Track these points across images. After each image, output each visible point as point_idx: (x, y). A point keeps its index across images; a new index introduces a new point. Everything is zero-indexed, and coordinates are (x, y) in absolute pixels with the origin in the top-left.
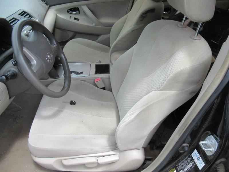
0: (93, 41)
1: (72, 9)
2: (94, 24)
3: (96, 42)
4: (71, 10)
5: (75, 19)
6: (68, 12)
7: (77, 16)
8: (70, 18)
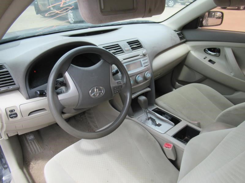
0: (221, 94)
1: (213, 49)
2: (232, 74)
3: (224, 97)
4: (210, 49)
5: (210, 61)
6: (205, 50)
7: (213, 59)
8: (204, 59)
